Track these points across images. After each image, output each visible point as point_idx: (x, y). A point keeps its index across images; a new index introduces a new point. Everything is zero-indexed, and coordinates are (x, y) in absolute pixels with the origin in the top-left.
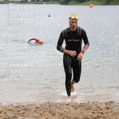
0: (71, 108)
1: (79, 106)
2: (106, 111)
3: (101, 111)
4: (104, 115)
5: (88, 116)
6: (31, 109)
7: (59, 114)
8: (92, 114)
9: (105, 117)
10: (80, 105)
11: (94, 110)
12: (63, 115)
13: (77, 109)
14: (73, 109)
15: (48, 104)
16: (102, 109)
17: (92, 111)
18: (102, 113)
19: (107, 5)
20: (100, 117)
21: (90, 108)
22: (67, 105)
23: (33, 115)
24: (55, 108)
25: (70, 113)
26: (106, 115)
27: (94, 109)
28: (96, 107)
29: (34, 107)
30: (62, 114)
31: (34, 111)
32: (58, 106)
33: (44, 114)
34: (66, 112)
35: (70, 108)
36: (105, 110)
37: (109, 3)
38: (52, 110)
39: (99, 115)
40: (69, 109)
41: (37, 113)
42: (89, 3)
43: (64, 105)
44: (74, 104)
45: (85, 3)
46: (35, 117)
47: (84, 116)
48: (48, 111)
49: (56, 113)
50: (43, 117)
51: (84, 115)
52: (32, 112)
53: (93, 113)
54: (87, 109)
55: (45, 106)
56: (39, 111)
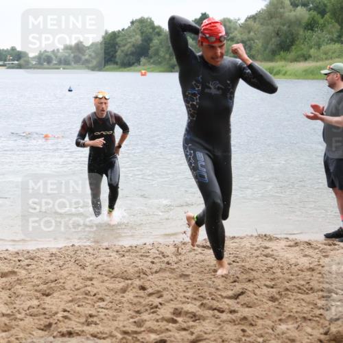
0: (114, 254)
1: (127, 252)
2: (175, 259)
3: (166, 260)
4: (172, 267)
5: (145, 269)
6: (42, 258)
7: (92, 266)
8: (151, 265)
9: (174, 269)
10: (130, 248)
11: (154, 258)
12: (100, 267)
13: (124, 256)
14: (117, 257)
15: (71, 249)
16: (168, 256)
17: (150, 260)
18: (168, 263)
19: (172, 72)
20: (165, 270)
21: (148, 254)
22: (107, 249)
23: (46, 267)
24: (86, 255)
25: (111, 263)
26: (175, 266)
27: (155, 256)
28: (157, 252)
29: (47, 254)
30: (97, 266)
31: (47, 261)
32: (91, 251)
33: (64, 267)
34: (104, 261)
35: (112, 254)
36: (173, 256)
37: (174, 68)
38: (80, 258)
39: (164, 266)
40: (110, 256)
41: (52, 263)
42: (139, 68)
43: (102, 250)
44: (118, 248)
45: (132, 68)
46: (50, 271)
47: (136, 269)
48: (73, 260)
49: (88, 264)
50: (62, 272)
51: (136, 266)
52: (43, 262)
53: (153, 263)
54: (141, 256)
55: (66, 252)
56: (55, 261)
